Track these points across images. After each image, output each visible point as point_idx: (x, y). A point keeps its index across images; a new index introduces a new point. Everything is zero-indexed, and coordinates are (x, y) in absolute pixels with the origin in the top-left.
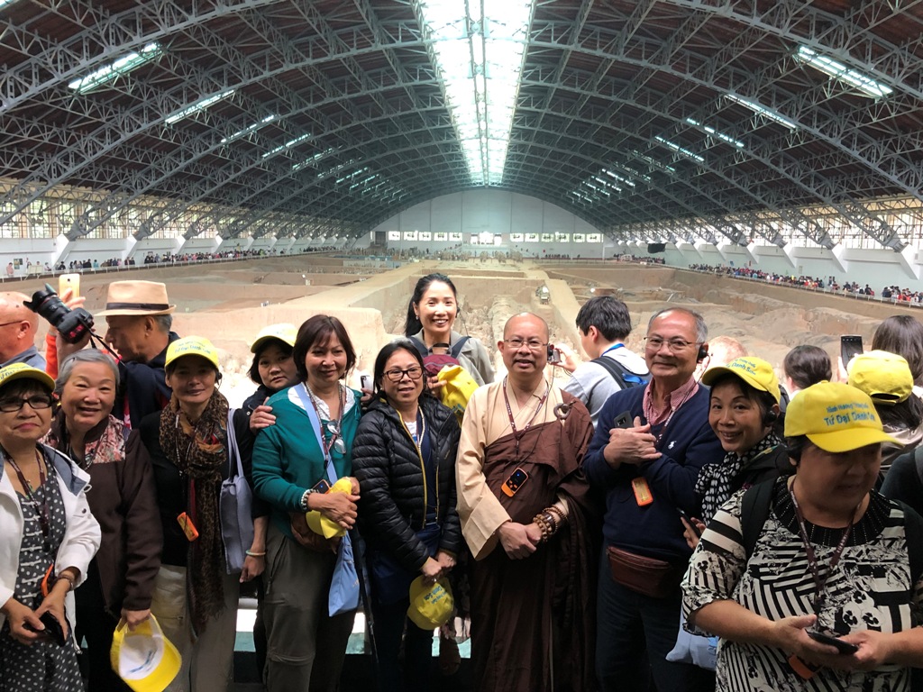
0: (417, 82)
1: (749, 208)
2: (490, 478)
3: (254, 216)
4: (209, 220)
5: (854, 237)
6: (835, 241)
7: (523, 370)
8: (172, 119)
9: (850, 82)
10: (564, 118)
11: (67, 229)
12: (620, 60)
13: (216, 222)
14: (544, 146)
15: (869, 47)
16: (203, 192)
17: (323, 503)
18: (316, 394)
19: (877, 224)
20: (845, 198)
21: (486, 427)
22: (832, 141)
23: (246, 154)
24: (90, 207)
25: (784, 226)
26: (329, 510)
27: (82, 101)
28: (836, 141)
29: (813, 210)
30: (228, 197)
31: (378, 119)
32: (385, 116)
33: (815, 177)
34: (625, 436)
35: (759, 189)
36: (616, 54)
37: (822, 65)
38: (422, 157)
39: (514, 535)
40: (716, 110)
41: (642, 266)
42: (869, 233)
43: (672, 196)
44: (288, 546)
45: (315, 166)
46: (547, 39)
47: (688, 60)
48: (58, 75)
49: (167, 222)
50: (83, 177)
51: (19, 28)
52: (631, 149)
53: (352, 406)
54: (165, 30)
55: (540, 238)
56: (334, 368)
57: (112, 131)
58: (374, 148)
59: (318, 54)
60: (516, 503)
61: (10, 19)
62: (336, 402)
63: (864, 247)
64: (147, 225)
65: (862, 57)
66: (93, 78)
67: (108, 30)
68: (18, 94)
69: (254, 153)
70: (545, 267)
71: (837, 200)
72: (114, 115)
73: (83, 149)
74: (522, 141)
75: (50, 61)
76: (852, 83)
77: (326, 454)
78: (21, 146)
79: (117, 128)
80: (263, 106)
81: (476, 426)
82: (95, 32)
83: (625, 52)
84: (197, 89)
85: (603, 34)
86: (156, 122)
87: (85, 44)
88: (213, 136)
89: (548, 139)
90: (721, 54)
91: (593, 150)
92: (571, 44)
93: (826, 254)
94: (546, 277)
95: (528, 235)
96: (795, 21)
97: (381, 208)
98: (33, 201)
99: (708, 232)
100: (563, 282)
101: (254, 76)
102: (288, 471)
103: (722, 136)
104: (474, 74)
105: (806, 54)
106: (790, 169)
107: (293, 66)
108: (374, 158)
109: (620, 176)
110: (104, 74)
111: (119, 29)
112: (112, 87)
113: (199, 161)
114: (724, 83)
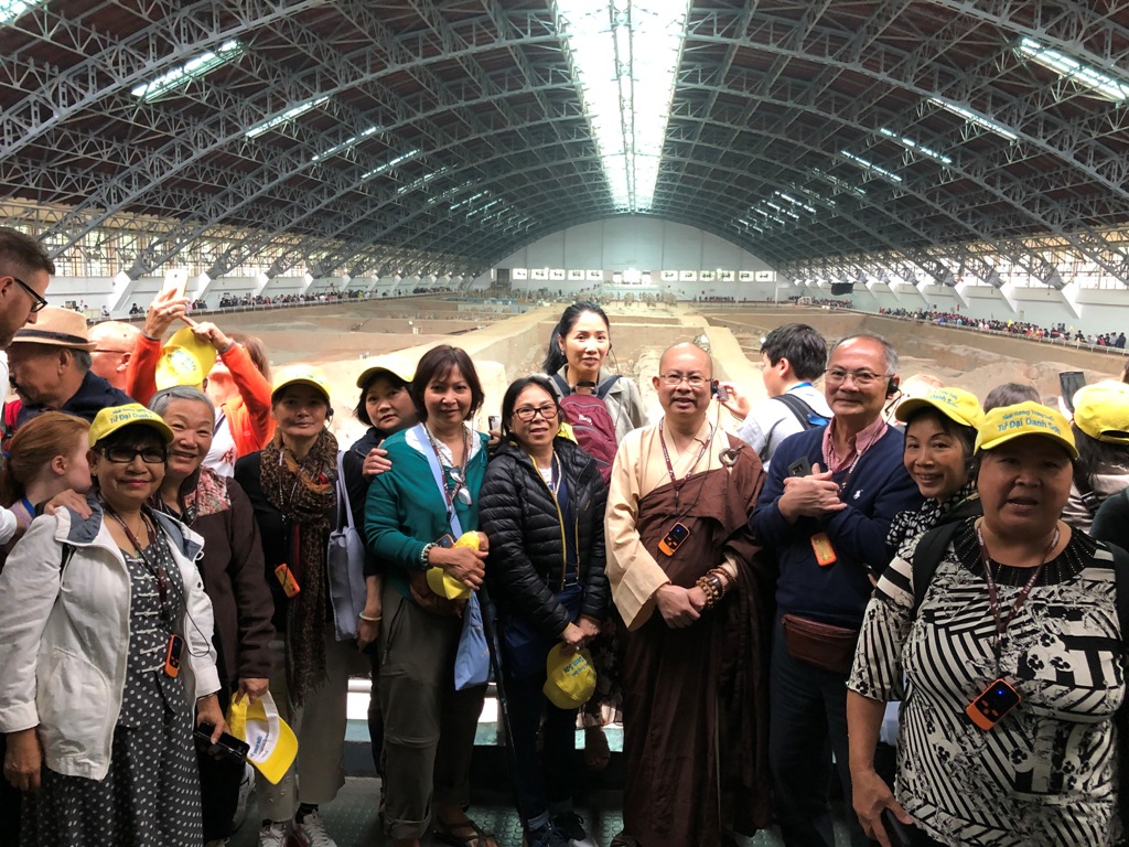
0: (549, 85)
1: (958, 239)
2: (645, 535)
3: (351, 250)
4: (297, 254)
5: (1090, 273)
6: (1065, 279)
7: (682, 411)
8: (254, 132)
9: (1084, 82)
10: (729, 128)
11: (129, 266)
12: (798, 57)
13: (305, 257)
14: (704, 163)
15: (1109, 39)
16: (290, 221)
17: (445, 557)
18: (436, 436)
19: (1118, 258)
20: (1078, 226)
21: (639, 476)
22: (1061, 154)
23: (342, 174)
24: (156, 239)
25: (1002, 261)
26: (452, 566)
27: (148, 111)
28: (1067, 155)
29: (1037, 240)
30: (320, 226)
31: (500, 131)
32: (509, 128)
33: (1041, 201)
34: (804, 485)
35: (970, 214)
36: (793, 49)
37: (1048, 61)
38: (554, 178)
39: (673, 599)
40: (917, 118)
41: (825, 311)
42: (1109, 269)
43: (861, 225)
44: (406, 607)
45: (425, 189)
46: (709, 32)
47: (883, 56)
48: (119, 80)
49: (246, 257)
50: (148, 202)
51: (72, 23)
52: (812, 167)
53: (478, 450)
54: (246, 24)
55: (698, 276)
56: (456, 407)
57: (182, 147)
58: (497, 166)
59: (429, 52)
60: (675, 564)
61: (62, 12)
62: (459, 446)
63: (1102, 287)
64: (223, 261)
65: (1099, 51)
66: (161, 83)
67: (178, 25)
68: (72, 102)
69: (351, 173)
70: (704, 311)
71: (1069, 228)
72: (186, 128)
73: (148, 169)
74: (676, 158)
75: (110, 62)
76: (1086, 83)
77: (449, 505)
78: (75, 166)
79: (189, 143)
80: (362, 115)
81: (628, 475)
82: (164, 27)
83: (804, 47)
84: (284, 96)
85: (777, 26)
86: (234, 136)
87: (152, 42)
88: (302, 152)
89: (710, 154)
90: (925, 47)
91: (765, 168)
92: (737, 37)
93: (1054, 295)
94: (704, 323)
95: (683, 273)
96: (1017, 7)
97: (505, 240)
98: (88, 232)
99: (906, 268)
100: (727, 330)
101: (353, 80)
102: (406, 524)
103: (924, 150)
104: (619, 76)
105: (1030, 47)
106: (1009, 190)
107: (398, 67)
108: (496, 179)
109: (797, 200)
110: (174, 78)
111: (193, 24)
112: (184, 94)
113: (285, 182)
114: (927, 84)
